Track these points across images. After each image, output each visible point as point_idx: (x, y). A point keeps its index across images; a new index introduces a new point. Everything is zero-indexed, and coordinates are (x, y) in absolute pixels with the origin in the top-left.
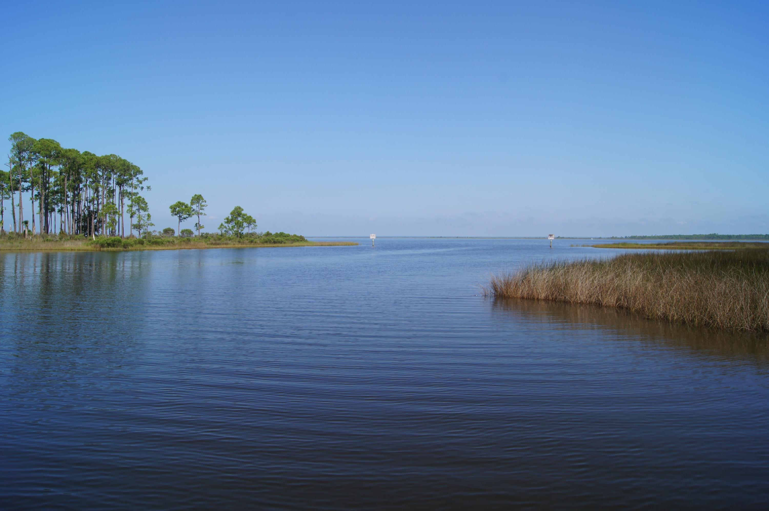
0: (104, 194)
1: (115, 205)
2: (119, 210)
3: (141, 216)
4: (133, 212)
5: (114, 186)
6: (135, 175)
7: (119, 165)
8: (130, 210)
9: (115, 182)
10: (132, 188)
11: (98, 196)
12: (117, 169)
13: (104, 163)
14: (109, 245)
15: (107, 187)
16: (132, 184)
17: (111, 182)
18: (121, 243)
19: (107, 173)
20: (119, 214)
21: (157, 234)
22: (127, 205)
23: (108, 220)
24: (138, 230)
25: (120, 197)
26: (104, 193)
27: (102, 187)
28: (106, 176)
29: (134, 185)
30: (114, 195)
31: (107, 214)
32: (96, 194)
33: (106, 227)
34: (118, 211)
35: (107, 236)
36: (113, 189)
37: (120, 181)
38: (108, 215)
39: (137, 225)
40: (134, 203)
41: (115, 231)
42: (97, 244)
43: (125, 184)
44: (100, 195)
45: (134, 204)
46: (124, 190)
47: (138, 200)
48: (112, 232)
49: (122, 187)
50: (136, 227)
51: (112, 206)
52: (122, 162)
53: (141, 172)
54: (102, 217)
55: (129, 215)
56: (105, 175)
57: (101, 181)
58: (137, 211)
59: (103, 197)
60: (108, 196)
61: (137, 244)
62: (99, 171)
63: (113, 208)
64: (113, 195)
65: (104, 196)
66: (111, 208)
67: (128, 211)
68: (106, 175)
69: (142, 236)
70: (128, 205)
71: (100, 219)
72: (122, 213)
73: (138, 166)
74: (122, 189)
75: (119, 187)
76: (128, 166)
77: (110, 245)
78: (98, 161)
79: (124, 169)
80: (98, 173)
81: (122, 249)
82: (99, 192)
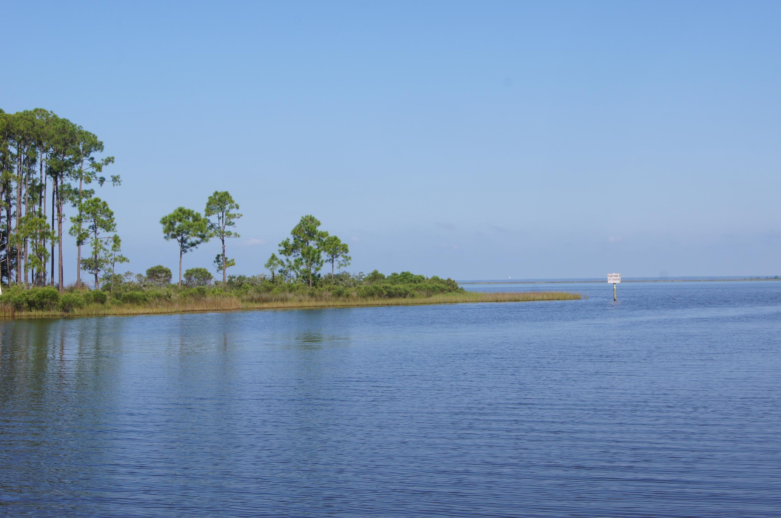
0: (20, 195)
1: (45, 218)
2: (53, 229)
3: (99, 241)
4: (84, 233)
5: (41, 177)
6: (86, 152)
7: (52, 132)
8: (77, 227)
9: (44, 169)
10: (81, 180)
11: (8, 200)
12: (49, 141)
13: (22, 128)
14: (31, 305)
15: (27, 179)
16: (80, 172)
17: (37, 168)
18: (57, 301)
19: (27, 150)
20: (52, 238)
21: (134, 280)
22: (70, 217)
23: (30, 251)
24: (94, 271)
25: (55, 200)
26: (21, 192)
27: (16, 179)
28: (25, 156)
29: (84, 174)
30: (43, 197)
31: (27, 237)
32: (4, 196)
33: (25, 266)
34: (51, 230)
35: (28, 285)
36: (40, 184)
37: (55, 167)
38: (29, 240)
39: (91, 260)
40: (85, 213)
41: (44, 274)
42: (6, 303)
43: (65, 173)
44: (12, 197)
45: (84, 215)
46: (62, 186)
47: (93, 205)
48: (38, 277)
49: (58, 179)
50: (89, 266)
51: (38, 221)
52: (59, 125)
53: (99, 146)
54: (17, 245)
55: (74, 239)
56: (24, 154)
57: (16, 166)
58: (91, 230)
59: (20, 202)
60: (29, 199)
61: (92, 302)
62: (12, 145)
63: (40, 225)
64: (41, 197)
65: (20, 200)
66: (37, 225)
67: (73, 231)
68: (26, 154)
69: (101, 285)
71: (12, 249)
72: (60, 234)
73: (93, 133)
74: (59, 184)
75: (52, 179)
76: (72, 134)
77: (34, 306)
78: (8, 125)
79: (64, 139)
80: (9, 151)
81: (59, 313)
82: (11, 191)
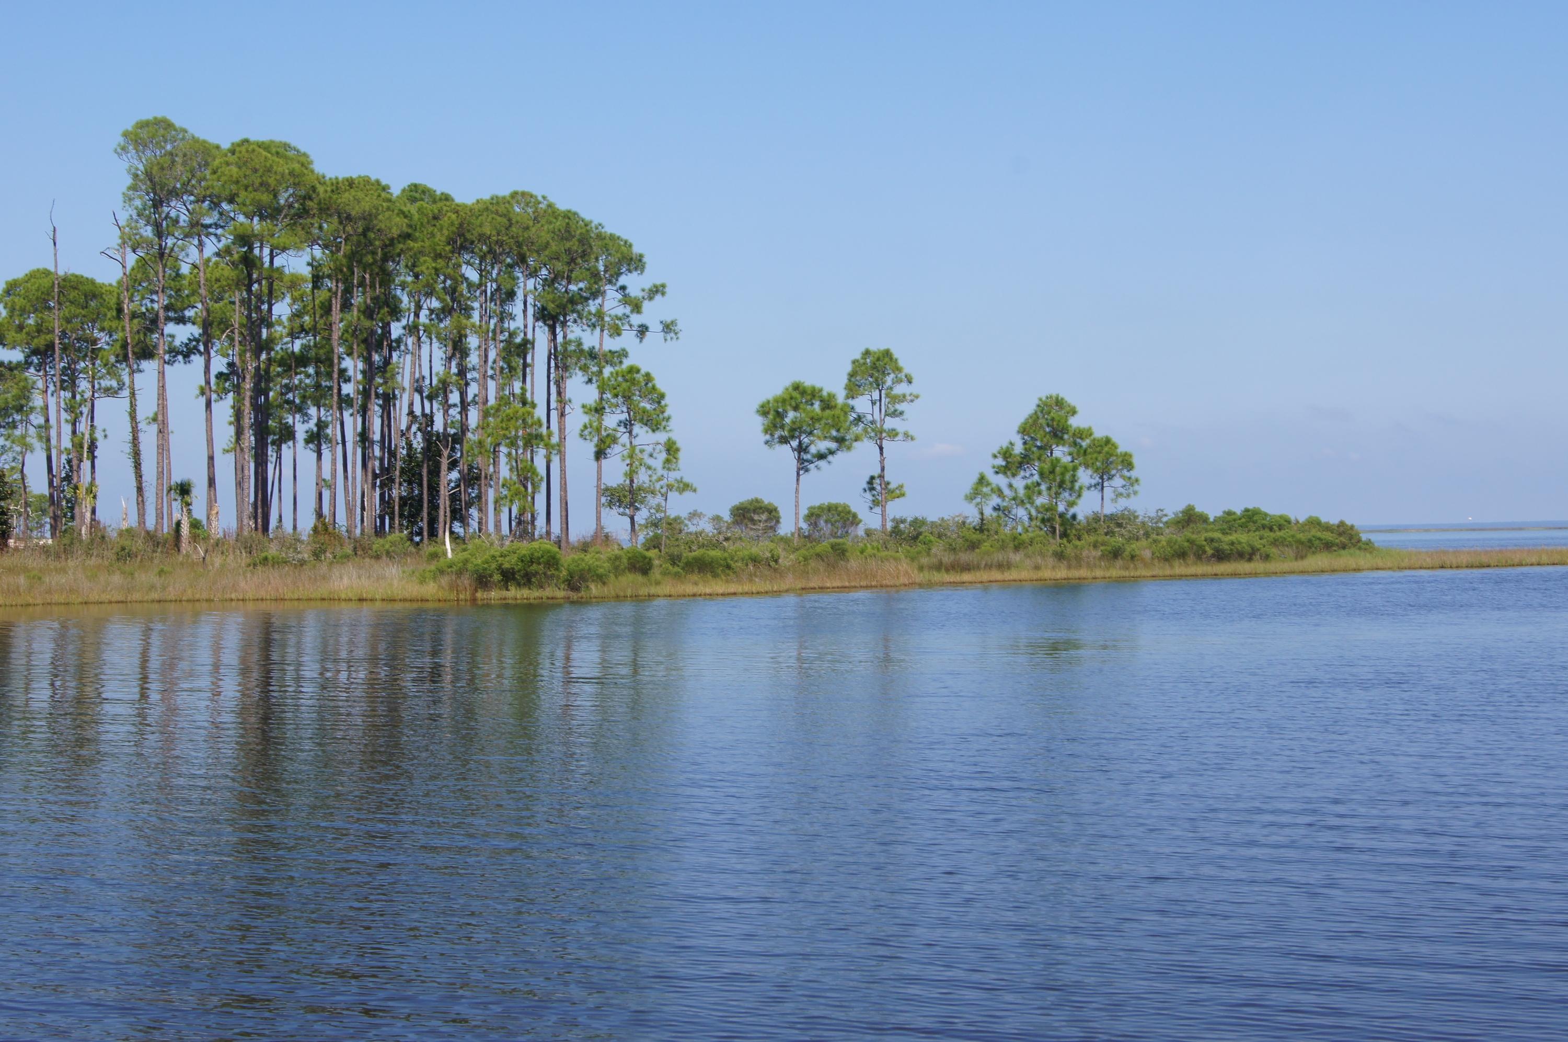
0: (486, 362)
1: (534, 406)
2: (548, 427)
3: (637, 451)
4: (608, 435)
5: (526, 326)
6: (612, 276)
7: (545, 236)
8: (595, 424)
9: (530, 311)
10: (602, 331)
11: (462, 372)
12: (539, 254)
13: (487, 230)
14: (508, 577)
15: (498, 331)
16: (600, 315)
17: (516, 308)
18: (557, 569)
19: (498, 274)
20: (547, 446)
21: (705, 526)
22: (580, 405)
23: (504, 471)
24: (627, 511)
25: (552, 370)
26: (486, 356)
27: (478, 330)
28: (494, 286)
29: (607, 319)
30: (530, 365)
31: (499, 444)
32: (454, 364)
33: (496, 502)
34: (544, 430)
35: (502, 538)
36: (523, 340)
37: (551, 306)
38: (503, 449)
39: (621, 488)
40: (609, 396)
41: (533, 516)
42: (460, 573)
43: (571, 317)
44: (470, 366)
45: (608, 401)
46: (566, 343)
47: (627, 381)
48: (519, 523)
49: (558, 330)
50: (619, 500)
51: (520, 413)
52: (558, 223)
53: (636, 263)
54: (479, 459)
55: (590, 448)
56: (492, 281)
57: (476, 305)
58: (622, 429)
59: (485, 376)
60: (502, 369)
61: (624, 571)
62: (468, 263)
63: (524, 420)
64: (525, 365)
65: (486, 372)
66: (517, 419)
67: (586, 432)
68: (496, 281)
69: (641, 538)
70: (584, 406)
71: (471, 468)
72: (563, 438)
73: (624, 237)
74: (560, 339)
75: (546, 329)
76: (584, 240)
77: (514, 579)
78: (461, 225)
79: (568, 251)
80: (463, 276)
81: (560, 594)
82: (467, 355)
